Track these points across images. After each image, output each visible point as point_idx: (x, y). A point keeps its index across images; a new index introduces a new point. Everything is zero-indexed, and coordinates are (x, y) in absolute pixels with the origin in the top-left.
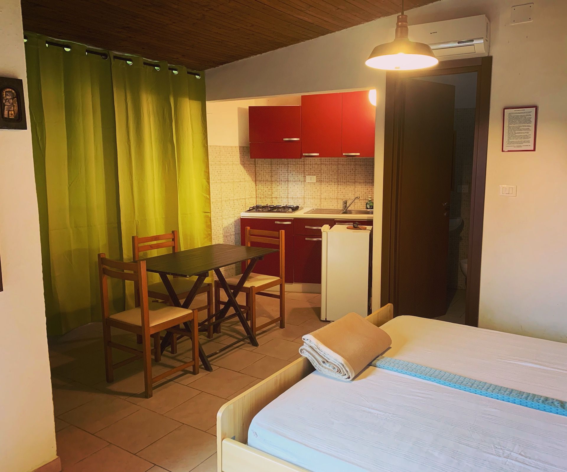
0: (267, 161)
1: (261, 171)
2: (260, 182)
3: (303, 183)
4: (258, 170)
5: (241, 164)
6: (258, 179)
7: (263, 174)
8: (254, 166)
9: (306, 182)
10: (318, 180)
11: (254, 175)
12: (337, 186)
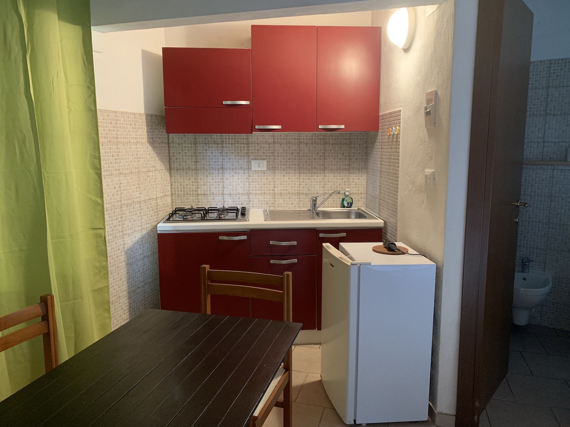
0: (188, 138)
1: (179, 153)
2: (178, 171)
3: (246, 171)
4: (174, 153)
5: (149, 143)
6: (174, 167)
7: (183, 159)
8: (167, 146)
9: (252, 170)
10: (269, 167)
11: (168, 160)
12: (298, 175)
